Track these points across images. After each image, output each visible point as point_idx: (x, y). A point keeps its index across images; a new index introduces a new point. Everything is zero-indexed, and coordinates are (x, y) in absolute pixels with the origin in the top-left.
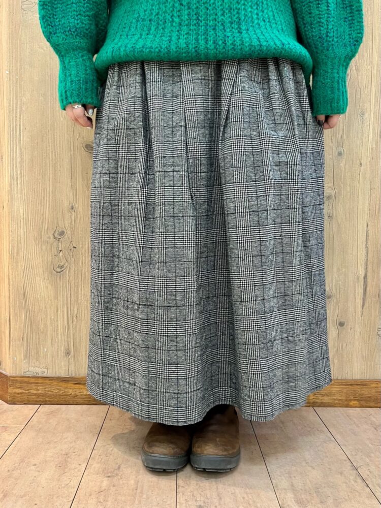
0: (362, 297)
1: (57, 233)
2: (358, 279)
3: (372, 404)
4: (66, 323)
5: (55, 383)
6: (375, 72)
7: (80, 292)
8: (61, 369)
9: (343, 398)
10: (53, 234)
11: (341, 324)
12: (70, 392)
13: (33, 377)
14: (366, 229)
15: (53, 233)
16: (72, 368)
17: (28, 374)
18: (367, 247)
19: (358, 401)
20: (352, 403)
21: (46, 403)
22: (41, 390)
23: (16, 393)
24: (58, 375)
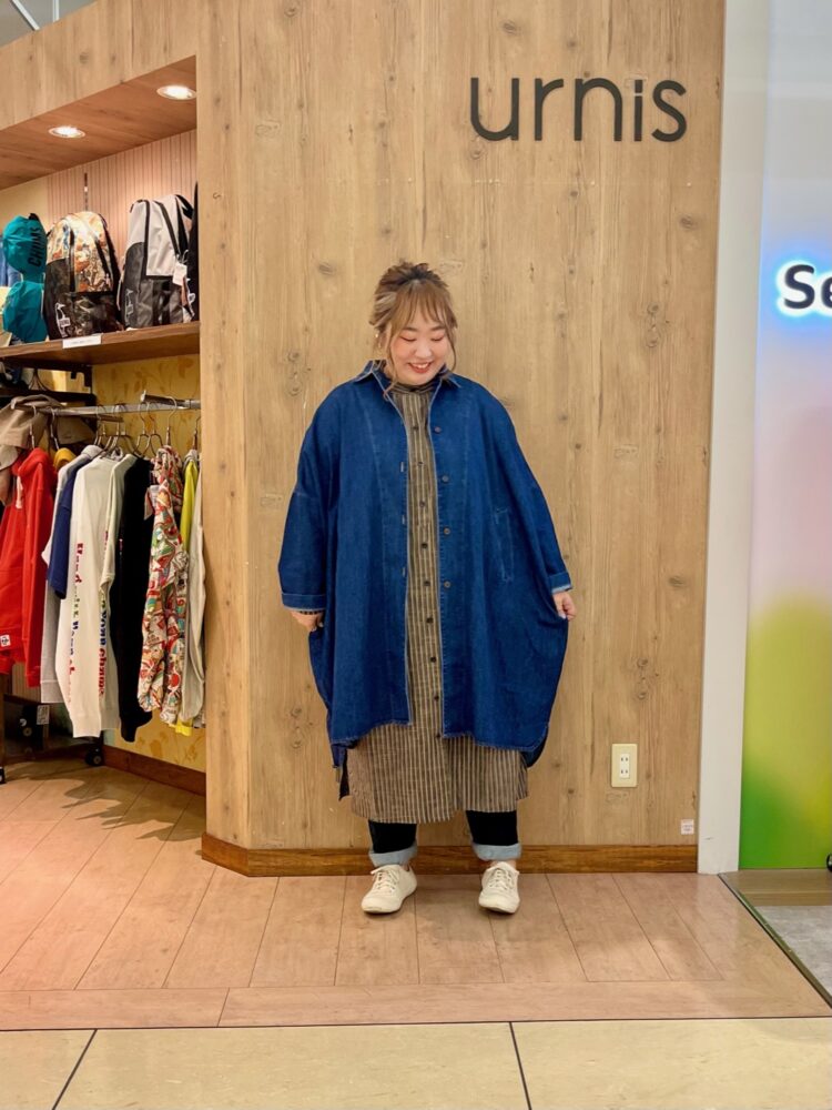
0: (590, 764)
1: (294, 710)
2: (586, 746)
3: (604, 869)
4: (303, 797)
5: (293, 855)
6: (594, 552)
7: (316, 767)
8: (299, 841)
9: (574, 863)
10: (291, 712)
11: (571, 792)
12: (308, 863)
13: (273, 850)
14: (591, 699)
15: (290, 710)
16: (309, 840)
17: (266, 847)
19: (591, 866)
20: (583, 869)
21: (284, 875)
22: (280, 862)
23: (255, 866)
24: (295, 847)
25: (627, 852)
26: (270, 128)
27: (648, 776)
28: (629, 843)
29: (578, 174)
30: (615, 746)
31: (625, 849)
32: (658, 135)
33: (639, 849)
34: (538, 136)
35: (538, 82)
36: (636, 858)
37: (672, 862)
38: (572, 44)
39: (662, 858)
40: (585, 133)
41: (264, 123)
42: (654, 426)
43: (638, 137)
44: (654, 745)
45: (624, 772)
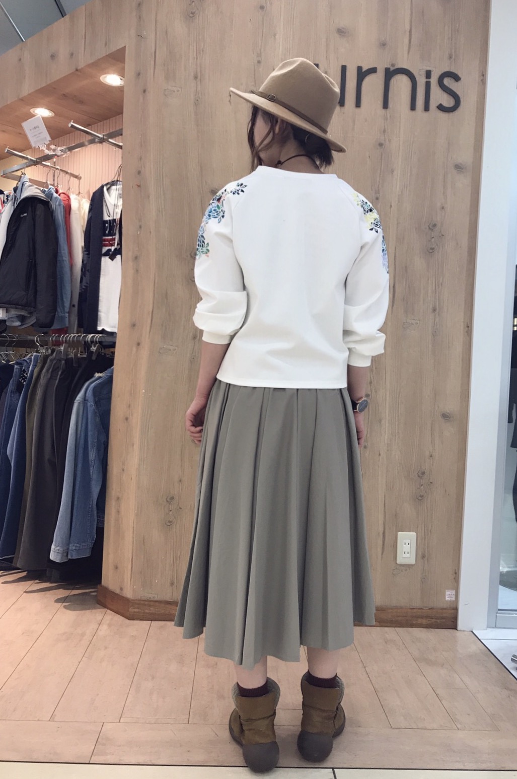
0: (382, 547)
1: (169, 498)
2: (379, 533)
3: (389, 624)
4: (172, 562)
5: (163, 605)
6: (388, 393)
7: (183, 540)
8: (167, 595)
10: (166, 499)
13: (148, 601)
14: (384, 499)
15: (166, 497)
16: (175, 594)
17: (143, 599)
18: (385, 512)
21: (155, 620)
22: (152, 610)
23: (135, 612)
24: (164, 599)
25: (406, 613)
26: (174, 91)
27: (423, 557)
28: (408, 605)
29: (384, 131)
31: (405, 610)
32: (441, 108)
33: (415, 610)
34: (358, 104)
35: (359, 69)
36: (412, 617)
37: (438, 621)
38: (383, 45)
39: (432, 618)
40: (390, 104)
41: (170, 88)
42: (431, 306)
43: (427, 108)
44: (428, 534)
45: (406, 553)
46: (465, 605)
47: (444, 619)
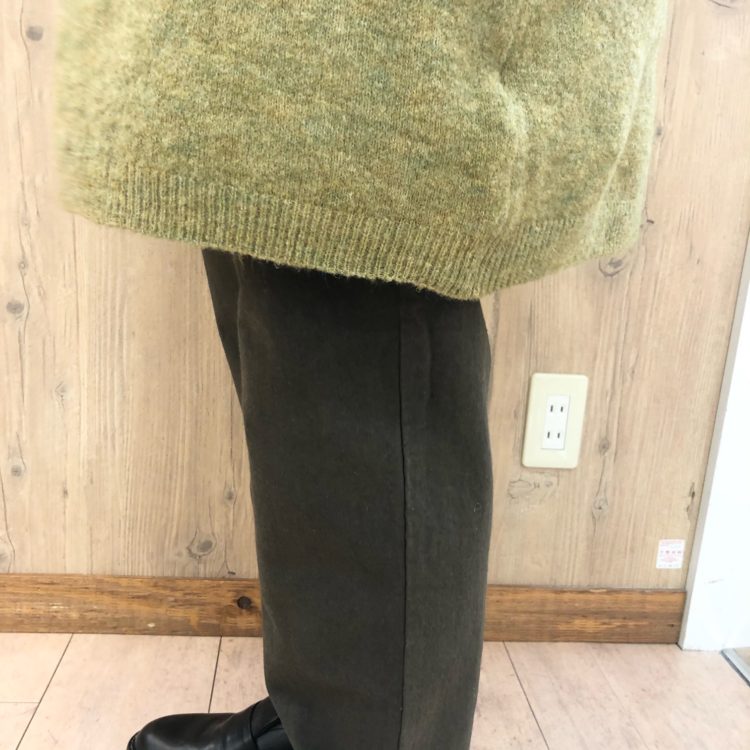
25: (543, 602)
27: (604, 447)
28: (546, 581)
30: (539, 379)
31: (537, 595)
33: (566, 597)
36: (558, 613)
37: (631, 624)
39: (612, 615)
44: (623, 382)
45: (554, 435)
46: (713, 582)
47: (646, 617)
